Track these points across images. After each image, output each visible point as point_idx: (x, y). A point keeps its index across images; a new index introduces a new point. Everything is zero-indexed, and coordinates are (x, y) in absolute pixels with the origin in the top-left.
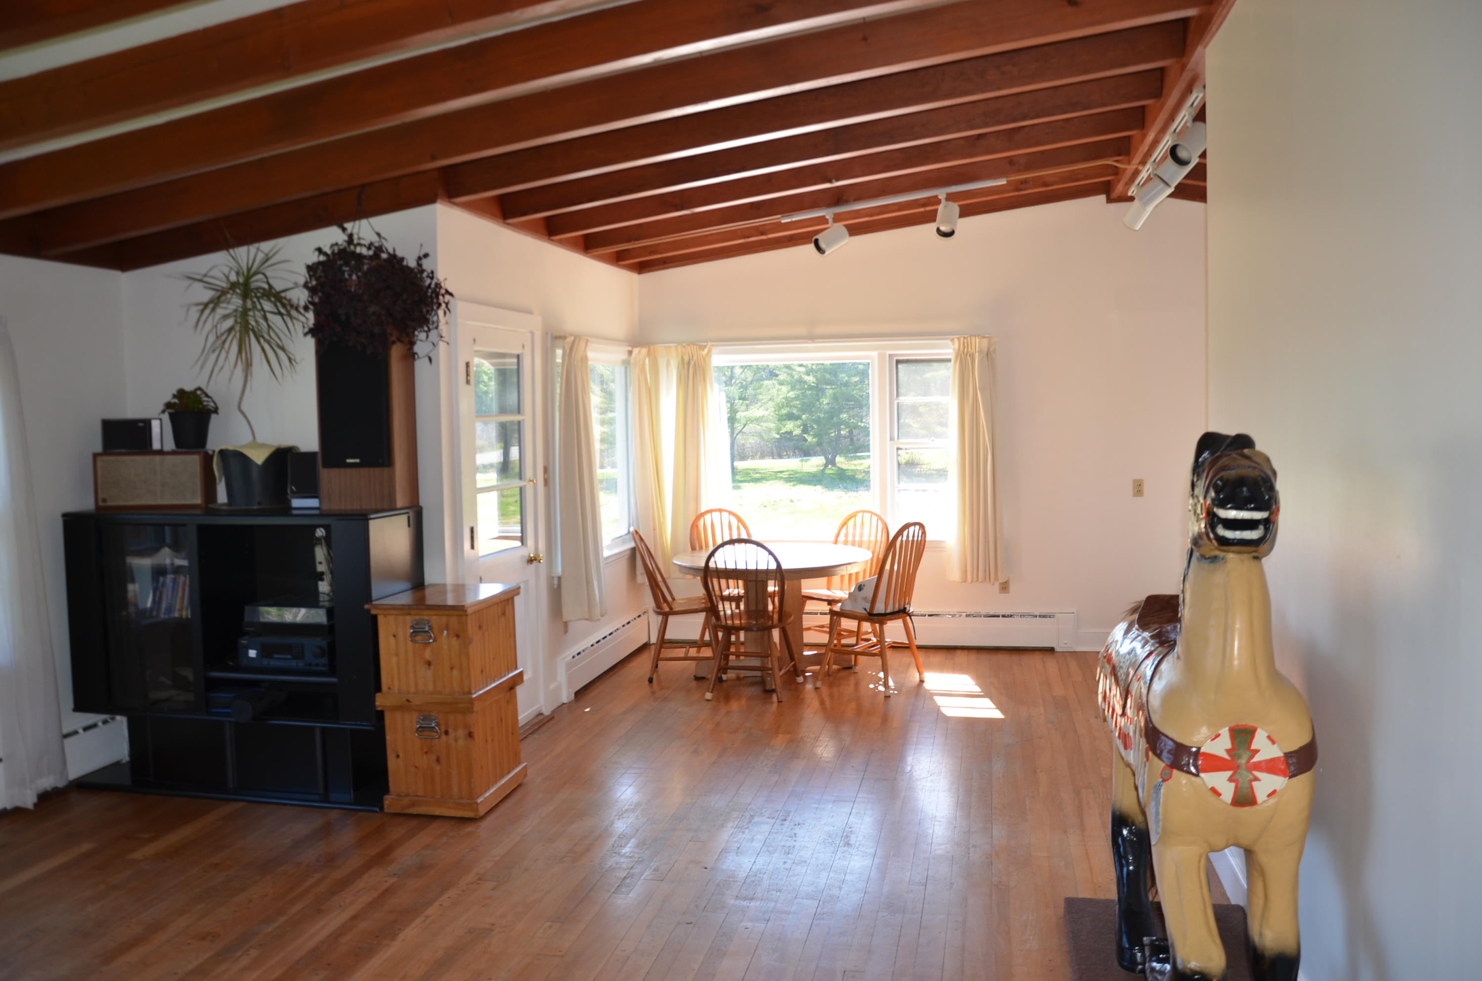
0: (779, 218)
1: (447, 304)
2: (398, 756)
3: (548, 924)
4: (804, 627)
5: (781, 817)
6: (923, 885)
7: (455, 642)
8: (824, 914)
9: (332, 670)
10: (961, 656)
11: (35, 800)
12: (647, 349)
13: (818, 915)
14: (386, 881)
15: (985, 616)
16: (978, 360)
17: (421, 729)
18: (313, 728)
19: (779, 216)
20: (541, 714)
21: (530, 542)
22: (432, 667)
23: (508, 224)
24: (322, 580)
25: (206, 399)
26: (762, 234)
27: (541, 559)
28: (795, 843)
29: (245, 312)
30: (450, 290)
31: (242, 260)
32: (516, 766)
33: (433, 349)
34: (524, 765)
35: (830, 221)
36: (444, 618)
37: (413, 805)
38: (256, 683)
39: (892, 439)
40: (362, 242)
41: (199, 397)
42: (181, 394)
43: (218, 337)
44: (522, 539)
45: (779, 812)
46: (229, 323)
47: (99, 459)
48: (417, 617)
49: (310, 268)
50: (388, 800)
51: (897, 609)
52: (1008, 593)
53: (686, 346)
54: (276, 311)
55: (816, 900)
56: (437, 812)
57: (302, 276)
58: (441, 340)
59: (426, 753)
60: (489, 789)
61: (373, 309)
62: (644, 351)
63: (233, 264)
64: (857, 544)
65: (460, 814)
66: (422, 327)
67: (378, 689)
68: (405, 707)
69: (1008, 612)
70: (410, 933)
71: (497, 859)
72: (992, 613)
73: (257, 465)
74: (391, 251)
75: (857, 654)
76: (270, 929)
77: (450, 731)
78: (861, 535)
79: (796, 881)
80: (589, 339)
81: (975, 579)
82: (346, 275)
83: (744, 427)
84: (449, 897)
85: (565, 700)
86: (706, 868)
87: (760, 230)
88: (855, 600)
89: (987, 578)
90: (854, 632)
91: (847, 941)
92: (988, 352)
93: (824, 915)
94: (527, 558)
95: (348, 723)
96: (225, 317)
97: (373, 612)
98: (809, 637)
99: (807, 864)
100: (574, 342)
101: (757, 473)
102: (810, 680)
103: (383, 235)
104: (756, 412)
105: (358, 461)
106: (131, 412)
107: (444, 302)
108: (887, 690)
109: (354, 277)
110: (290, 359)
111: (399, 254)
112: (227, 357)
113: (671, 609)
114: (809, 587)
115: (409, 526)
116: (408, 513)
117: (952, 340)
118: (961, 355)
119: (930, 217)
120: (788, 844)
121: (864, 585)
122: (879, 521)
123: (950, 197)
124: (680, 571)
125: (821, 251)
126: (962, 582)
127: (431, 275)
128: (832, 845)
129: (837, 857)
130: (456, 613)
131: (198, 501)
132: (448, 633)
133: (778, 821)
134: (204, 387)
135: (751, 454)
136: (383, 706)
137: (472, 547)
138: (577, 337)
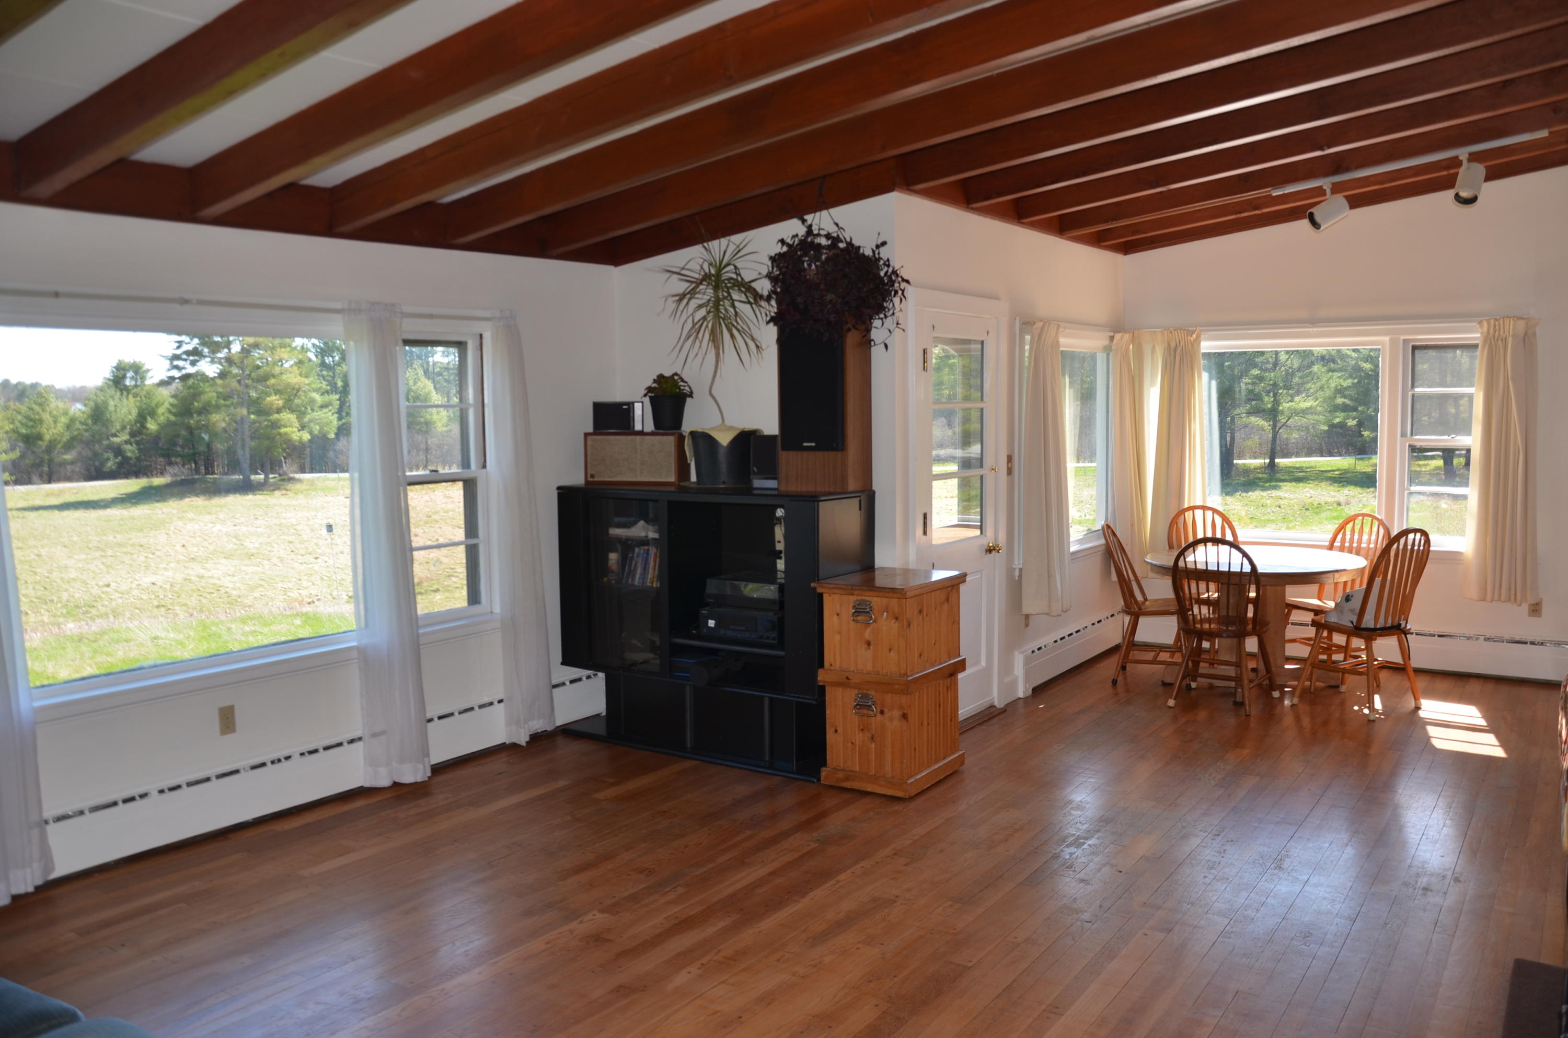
0: (1270, 191)
1: (903, 291)
2: (836, 731)
3: (950, 903)
4: (1287, 638)
5: (1214, 832)
6: (1351, 921)
7: (895, 625)
8: (1232, 932)
9: (781, 645)
10: (1474, 687)
11: (528, 739)
12: (1132, 334)
13: (1225, 933)
14: (808, 845)
15: (1508, 642)
16: (1512, 345)
17: (858, 707)
18: (762, 697)
19: (1269, 189)
20: (993, 706)
21: (990, 532)
22: (871, 647)
23: (972, 209)
24: (780, 558)
25: (682, 384)
26: (1255, 209)
27: (1000, 550)
28: (1222, 859)
29: (717, 303)
30: (905, 278)
31: (714, 251)
32: (953, 753)
33: (889, 337)
34: (962, 752)
35: (1328, 192)
36: (885, 600)
37: (847, 779)
38: (715, 652)
39: (1403, 435)
40: (822, 232)
41: (676, 382)
42: (661, 379)
43: (694, 325)
44: (981, 528)
45: (1213, 827)
46: (703, 312)
47: (589, 438)
48: (859, 598)
49: (772, 259)
50: (824, 772)
51: (1389, 624)
52: (1540, 616)
53: (1173, 332)
54: (746, 300)
55: (1227, 918)
56: (870, 788)
57: (765, 267)
58: (897, 327)
59: (862, 730)
60: (922, 771)
61: (829, 297)
62: (1127, 336)
63: (706, 256)
64: (1354, 551)
65: (890, 792)
66: (878, 314)
67: (822, 665)
68: (845, 683)
69: (1538, 639)
70: (819, 894)
71: (915, 838)
72: (1517, 638)
73: (723, 446)
74: (848, 240)
75: (1344, 671)
76: (698, 873)
77: (886, 710)
78: (1360, 541)
79: (1212, 896)
80: (1061, 324)
81: (1496, 597)
82: (806, 265)
83: (1289, 419)
84: (862, 867)
85: (1021, 695)
86: (1120, 872)
87: (1254, 204)
88: (1342, 612)
89: (1512, 598)
90: (1343, 647)
91: (1249, 963)
92: (1525, 336)
93: (1232, 935)
94: (986, 547)
95: (793, 695)
96: (700, 307)
97: (819, 590)
98: (1292, 650)
99: (1229, 881)
100: (1042, 328)
101: (1301, 472)
102: (1287, 696)
103: (840, 225)
104: (1300, 402)
105: (813, 444)
106: (617, 395)
107: (901, 289)
108: (1372, 713)
109: (813, 267)
110: (757, 347)
111: (856, 243)
112: (700, 347)
113: (1140, 609)
114: (1294, 594)
115: (860, 509)
116: (860, 496)
117: (1480, 323)
118: (1491, 339)
119: (1448, 183)
120: (1214, 859)
121: (1352, 596)
122: (1381, 527)
123: (1475, 157)
124: (1152, 570)
125: (1316, 226)
126: (1480, 600)
127: (887, 263)
128: (1262, 866)
129: (1264, 879)
130: (895, 595)
131: (672, 479)
132: (887, 615)
133: (1210, 835)
134: (679, 372)
135: (1295, 450)
136: (825, 682)
137: (925, 533)
138: (1047, 322)
